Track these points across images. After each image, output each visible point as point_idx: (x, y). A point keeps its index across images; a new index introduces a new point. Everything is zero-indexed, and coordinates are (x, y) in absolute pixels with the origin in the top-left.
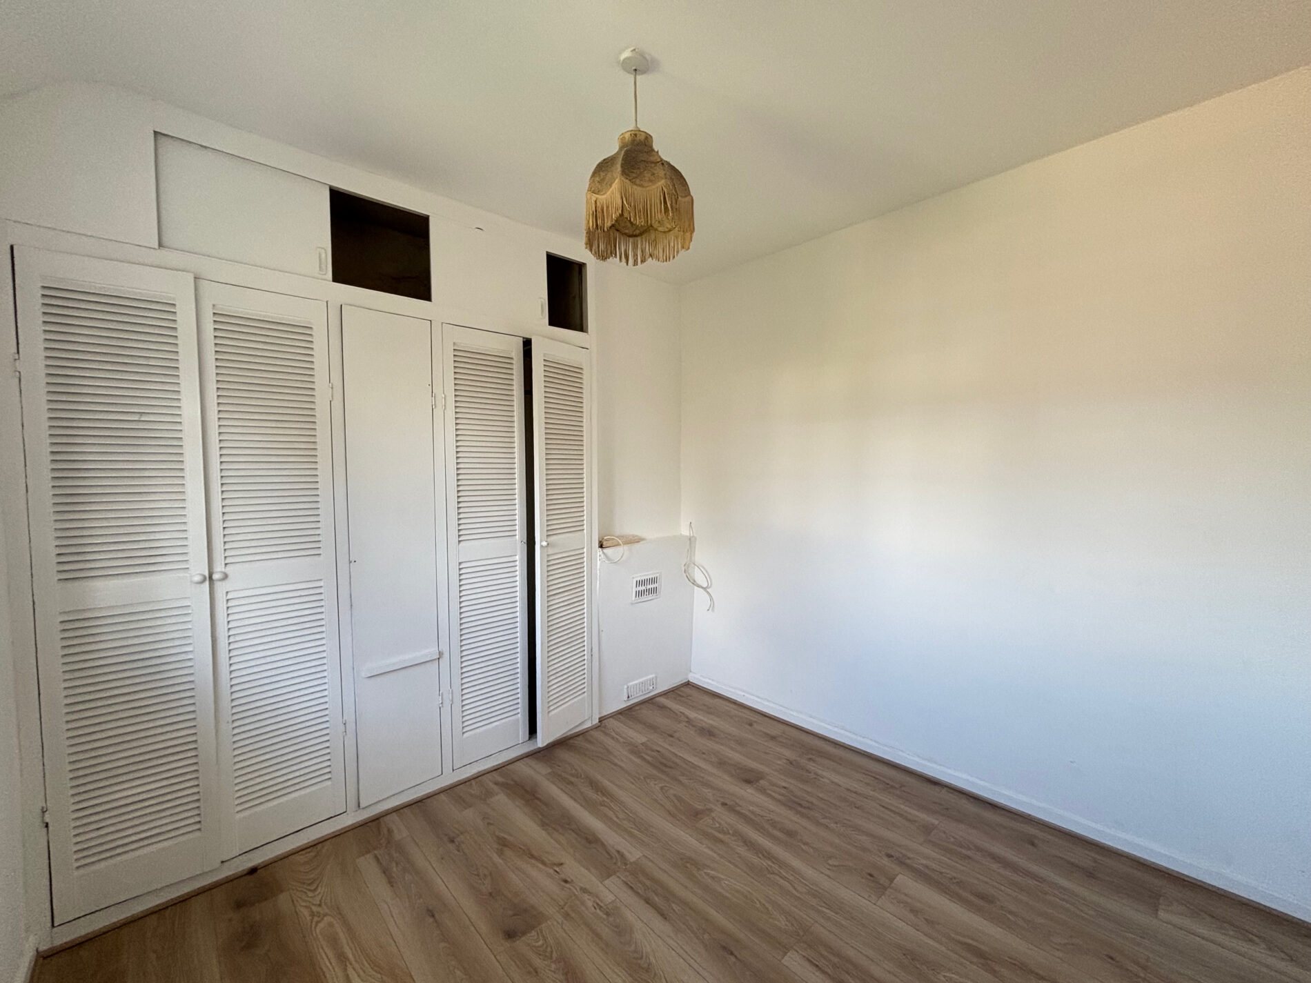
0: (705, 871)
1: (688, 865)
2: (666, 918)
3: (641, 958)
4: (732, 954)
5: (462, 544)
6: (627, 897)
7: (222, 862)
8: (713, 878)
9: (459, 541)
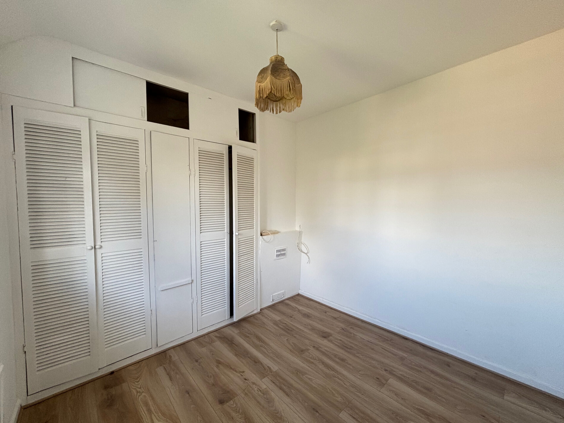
0: (306, 376)
1: (298, 373)
2: (288, 396)
3: (278, 413)
4: (317, 412)
5: (202, 233)
6: (272, 386)
7: (99, 369)
8: (309, 379)
9: (201, 233)
